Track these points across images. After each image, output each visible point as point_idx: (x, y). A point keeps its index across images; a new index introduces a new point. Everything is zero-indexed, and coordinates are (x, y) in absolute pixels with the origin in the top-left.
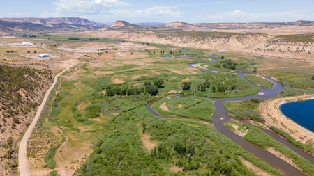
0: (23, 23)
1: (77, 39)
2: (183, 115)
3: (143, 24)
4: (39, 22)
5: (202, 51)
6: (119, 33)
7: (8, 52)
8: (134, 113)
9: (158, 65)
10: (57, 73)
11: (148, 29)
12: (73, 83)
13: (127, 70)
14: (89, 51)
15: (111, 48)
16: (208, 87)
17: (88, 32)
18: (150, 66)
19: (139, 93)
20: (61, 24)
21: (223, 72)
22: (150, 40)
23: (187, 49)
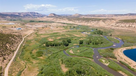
0: (11, 15)
1: (33, 21)
2: (80, 55)
3: (62, 15)
4: (17, 14)
5: (87, 26)
6: (52, 19)
7: (3, 27)
8: (58, 54)
9: (68, 33)
10: (24, 36)
11: (64, 17)
12: (31, 40)
13: (55, 35)
14: (38, 27)
15: (48, 25)
16: (91, 42)
17: (38, 18)
18: (65, 33)
19: (60, 45)
20: (27, 15)
21: (97, 35)
22: (65, 22)
23: (81, 26)
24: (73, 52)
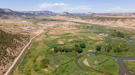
0: (27, 13)
1: (46, 20)
3: (75, 13)
4: (32, 13)
6: (64, 17)
7: (15, 26)
9: (82, 33)
11: (77, 16)
13: (66, 36)
14: (50, 26)
15: (60, 24)
16: (111, 49)
17: (51, 17)
18: (78, 34)
19: (71, 51)
20: (41, 14)
21: (116, 38)
22: (78, 21)
23: (96, 25)
24: (89, 64)
